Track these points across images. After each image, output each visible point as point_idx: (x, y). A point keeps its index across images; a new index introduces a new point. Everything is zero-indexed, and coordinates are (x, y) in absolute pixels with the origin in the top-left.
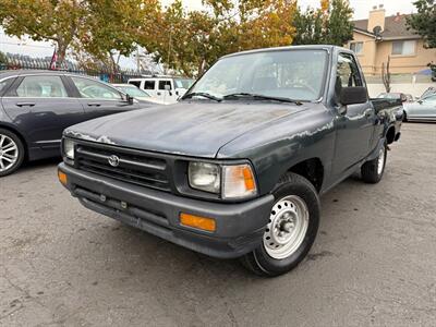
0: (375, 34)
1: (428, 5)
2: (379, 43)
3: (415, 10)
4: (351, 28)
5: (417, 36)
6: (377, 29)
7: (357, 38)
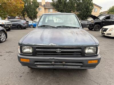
0: (44, 6)
1: (55, 1)
2: (45, 9)
3: (52, 2)
4: (39, 4)
5: (53, 8)
6: (44, 5)
7: (40, 7)
